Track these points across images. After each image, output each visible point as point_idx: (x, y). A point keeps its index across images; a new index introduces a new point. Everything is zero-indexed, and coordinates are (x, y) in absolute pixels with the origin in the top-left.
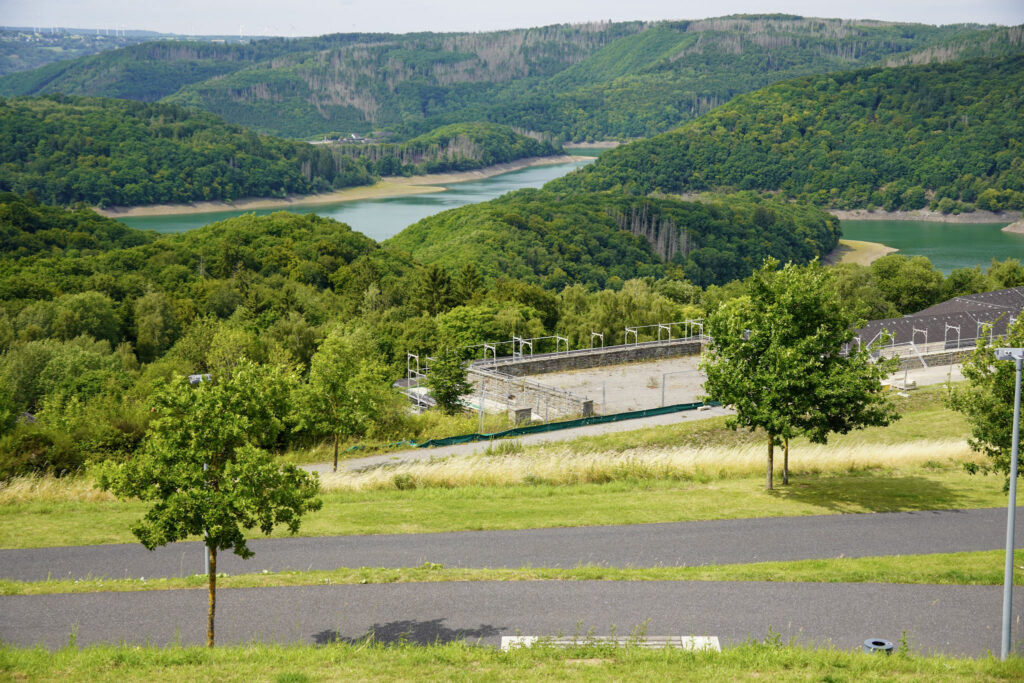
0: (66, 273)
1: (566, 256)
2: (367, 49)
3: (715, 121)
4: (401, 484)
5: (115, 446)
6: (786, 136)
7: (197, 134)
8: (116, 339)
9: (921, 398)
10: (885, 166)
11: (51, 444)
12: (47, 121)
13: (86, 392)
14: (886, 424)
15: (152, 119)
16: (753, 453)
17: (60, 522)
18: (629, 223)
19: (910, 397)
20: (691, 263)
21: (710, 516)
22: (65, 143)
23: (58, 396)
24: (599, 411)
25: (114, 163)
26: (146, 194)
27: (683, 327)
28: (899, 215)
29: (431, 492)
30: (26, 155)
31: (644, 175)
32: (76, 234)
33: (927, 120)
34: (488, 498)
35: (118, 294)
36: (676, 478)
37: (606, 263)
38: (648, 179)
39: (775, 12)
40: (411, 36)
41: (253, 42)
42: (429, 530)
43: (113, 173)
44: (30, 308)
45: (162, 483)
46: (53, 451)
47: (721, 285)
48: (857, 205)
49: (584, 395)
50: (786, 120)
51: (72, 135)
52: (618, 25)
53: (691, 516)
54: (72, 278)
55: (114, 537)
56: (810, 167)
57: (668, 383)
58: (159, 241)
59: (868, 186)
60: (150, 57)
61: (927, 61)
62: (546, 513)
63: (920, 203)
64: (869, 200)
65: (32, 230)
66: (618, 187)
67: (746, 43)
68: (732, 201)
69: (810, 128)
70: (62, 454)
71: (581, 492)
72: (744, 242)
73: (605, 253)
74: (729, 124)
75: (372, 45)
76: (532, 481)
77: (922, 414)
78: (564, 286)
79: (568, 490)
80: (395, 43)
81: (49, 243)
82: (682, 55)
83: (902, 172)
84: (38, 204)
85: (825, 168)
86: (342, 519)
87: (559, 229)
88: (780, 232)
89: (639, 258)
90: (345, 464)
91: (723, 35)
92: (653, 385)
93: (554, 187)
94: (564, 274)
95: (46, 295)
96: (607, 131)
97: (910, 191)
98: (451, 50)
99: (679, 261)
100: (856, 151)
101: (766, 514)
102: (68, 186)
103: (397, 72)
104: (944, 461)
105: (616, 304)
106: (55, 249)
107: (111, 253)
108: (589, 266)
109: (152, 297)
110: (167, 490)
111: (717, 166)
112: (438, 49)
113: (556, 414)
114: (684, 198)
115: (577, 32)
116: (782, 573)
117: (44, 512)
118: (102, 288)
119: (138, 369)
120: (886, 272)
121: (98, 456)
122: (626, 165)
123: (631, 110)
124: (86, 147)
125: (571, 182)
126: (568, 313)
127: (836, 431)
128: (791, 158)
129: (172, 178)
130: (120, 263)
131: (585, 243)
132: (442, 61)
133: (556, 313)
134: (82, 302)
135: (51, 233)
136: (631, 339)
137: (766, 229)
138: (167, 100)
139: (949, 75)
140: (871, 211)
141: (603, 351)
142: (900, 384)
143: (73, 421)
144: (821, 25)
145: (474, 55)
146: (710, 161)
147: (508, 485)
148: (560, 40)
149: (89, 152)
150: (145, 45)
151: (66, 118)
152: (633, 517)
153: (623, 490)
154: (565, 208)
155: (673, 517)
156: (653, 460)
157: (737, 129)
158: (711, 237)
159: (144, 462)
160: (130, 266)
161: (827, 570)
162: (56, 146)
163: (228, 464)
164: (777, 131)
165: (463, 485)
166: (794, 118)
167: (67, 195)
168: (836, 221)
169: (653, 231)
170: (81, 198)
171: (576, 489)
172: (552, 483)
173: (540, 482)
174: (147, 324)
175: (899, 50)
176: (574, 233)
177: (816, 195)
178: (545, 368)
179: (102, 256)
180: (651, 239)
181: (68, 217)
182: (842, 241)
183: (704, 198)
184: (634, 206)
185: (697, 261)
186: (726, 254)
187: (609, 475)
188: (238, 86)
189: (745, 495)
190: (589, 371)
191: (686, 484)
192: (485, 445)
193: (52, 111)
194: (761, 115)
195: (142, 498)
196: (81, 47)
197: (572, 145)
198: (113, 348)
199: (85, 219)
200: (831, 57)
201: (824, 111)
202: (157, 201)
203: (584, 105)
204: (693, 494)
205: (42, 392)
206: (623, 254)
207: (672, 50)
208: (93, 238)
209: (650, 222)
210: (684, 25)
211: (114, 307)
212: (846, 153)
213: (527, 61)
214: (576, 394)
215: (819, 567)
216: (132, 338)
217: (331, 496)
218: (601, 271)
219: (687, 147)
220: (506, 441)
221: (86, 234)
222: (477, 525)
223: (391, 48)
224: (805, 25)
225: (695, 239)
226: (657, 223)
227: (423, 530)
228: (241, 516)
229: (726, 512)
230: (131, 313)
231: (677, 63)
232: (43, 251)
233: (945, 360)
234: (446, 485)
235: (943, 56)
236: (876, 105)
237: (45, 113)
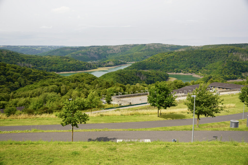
0: (51, 82)
1: (127, 80)
2: (96, 48)
3: (150, 59)
4: (102, 116)
5: (58, 109)
6: (160, 61)
7: (71, 61)
8: (58, 92)
9: (181, 101)
10: (175, 66)
11: (48, 109)
12: (48, 59)
13: (54, 101)
14: (176, 106)
15: (64, 59)
16: (155, 110)
17: (50, 121)
18: (137, 75)
19: (179, 102)
20: (146, 81)
21: (149, 120)
22: (51, 62)
23: (49, 101)
24: (132, 104)
25: (58, 65)
26: (63, 70)
27: (145, 91)
28: (177, 74)
29: (106, 117)
30: (45, 64)
31: (139, 67)
32: (52, 76)
33: (181, 59)
34: (115, 118)
35: (58, 85)
36: (144, 115)
37: (133, 81)
38: (139, 68)
39: (158, 43)
40: (103, 46)
41: (79, 47)
42: (106, 123)
43: (58, 67)
44: (45, 88)
45: (65, 116)
46: (48, 110)
47: (151, 84)
48: (171, 72)
49: (130, 102)
50: (160, 59)
51: (52, 61)
52: (135, 45)
53: (146, 120)
54: (51, 83)
55: (58, 123)
56: (164, 66)
57: (143, 100)
58: (65, 77)
59: (173, 69)
60: (64, 50)
61: (181, 51)
62: (124, 120)
63: (180, 72)
64: (173, 71)
65: (46, 76)
66: (135, 69)
67: (154, 47)
68: (152, 71)
69: (164, 60)
70: (50, 110)
71: (129, 117)
72: (154, 77)
73: (133, 79)
74: (152, 60)
75: (97, 48)
76: (122, 115)
77: (181, 104)
78: (127, 84)
79: (127, 116)
80: (101, 47)
81: (48, 78)
82: (144, 49)
83: (178, 67)
84: (47, 72)
85: (166, 66)
86: (92, 121)
87: (126, 75)
88: (159, 76)
89: (138, 80)
90: (93, 112)
91: (151, 46)
92: (140, 100)
93: (125, 69)
94: (127, 82)
95: (47, 86)
96: (133, 60)
97: (179, 70)
98: (109, 48)
99: (144, 80)
100: (171, 64)
101: (158, 120)
102: (51, 69)
103: (101, 51)
104: (184, 111)
105: (135, 87)
106: (49, 79)
107: (57, 79)
108: (130, 81)
109: (63, 86)
110: (66, 117)
111: (150, 66)
112: (107, 48)
113: (125, 104)
114: (145, 71)
115: (129, 46)
116: (160, 129)
117: (47, 119)
118: (56, 84)
119: (61, 97)
120: (176, 82)
121: (55, 111)
122: (136, 66)
123: (137, 57)
124: (54, 63)
125: (128, 68)
126: (127, 89)
127: (168, 107)
128: (161, 65)
129: (67, 68)
130: (58, 81)
131: (130, 77)
132: (108, 50)
133: (125, 88)
134: (53, 87)
135: (48, 76)
136: (137, 93)
137: (157, 76)
138: (66, 56)
139: (184, 53)
140: (173, 73)
141: (133, 95)
142: (178, 100)
143: (51, 105)
144: (165, 45)
145: (113, 49)
146: (149, 65)
147: (118, 116)
148: (126, 47)
149: (54, 64)
150: (63, 48)
151: (51, 59)
152: (137, 121)
153: (136, 116)
154: (127, 72)
155: (143, 120)
156: (140, 112)
157: (153, 60)
158: (149, 77)
159: (62, 112)
160: (60, 81)
161: (167, 129)
162: (50, 63)
163: (75, 113)
164: (159, 61)
165: (111, 116)
166: (161, 59)
167: (51, 70)
168: (168, 74)
169: (140, 76)
170: (53, 71)
171: (129, 116)
172: (125, 115)
173: (123, 115)
174: (63, 90)
175: (177, 49)
176: (128, 76)
177: (165, 70)
178: (124, 97)
179: (56, 80)
180: (140, 77)
181: (51, 74)
182: (169, 77)
183: (148, 71)
184: (137, 72)
185: (147, 80)
186: (151, 79)
187: (133, 114)
188: (77, 54)
189: (155, 117)
190: (130, 98)
191: (145, 115)
192: (114, 109)
193: (49, 58)
194: (156, 58)
195: (62, 118)
196: (54, 48)
197: (128, 63)
198: (57, 94)
199: (53, 74)
200: (167, 50)
201: (166, 58)
202: (64, 71)
203: (130, 56)
204: (146, 117)
205: (47, 100)
206: (136, 79)
207: (143, 49)
208: (55, 77)
209: (140, 74)
210: (145, 45)
211: (58, 87)
212: (169, 64)
213: (121, 50)
214: (128, 101)
215: (165, 128)
216: (60, 92)
217: (91, 117)
218: (132, 82)
219: (145, 63)
220: (118, 109)
221: (54, 76)
222: (113, 122)
223: (100, 48)
224: (163, 45)
225: (147, 77)
226: (141, 74)
227: (105, 123)
228: (77, 121)
229: (152, 120)
230: (60, 88)
231: (144, 50)
232: (47, 79)
233: (184, 96)
234: (108, 116)
235: (183, 50)
236: (174, 57)
237: (48, 58)
